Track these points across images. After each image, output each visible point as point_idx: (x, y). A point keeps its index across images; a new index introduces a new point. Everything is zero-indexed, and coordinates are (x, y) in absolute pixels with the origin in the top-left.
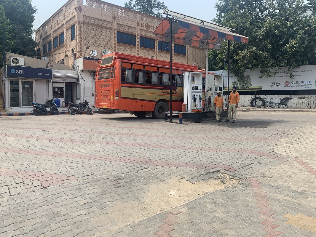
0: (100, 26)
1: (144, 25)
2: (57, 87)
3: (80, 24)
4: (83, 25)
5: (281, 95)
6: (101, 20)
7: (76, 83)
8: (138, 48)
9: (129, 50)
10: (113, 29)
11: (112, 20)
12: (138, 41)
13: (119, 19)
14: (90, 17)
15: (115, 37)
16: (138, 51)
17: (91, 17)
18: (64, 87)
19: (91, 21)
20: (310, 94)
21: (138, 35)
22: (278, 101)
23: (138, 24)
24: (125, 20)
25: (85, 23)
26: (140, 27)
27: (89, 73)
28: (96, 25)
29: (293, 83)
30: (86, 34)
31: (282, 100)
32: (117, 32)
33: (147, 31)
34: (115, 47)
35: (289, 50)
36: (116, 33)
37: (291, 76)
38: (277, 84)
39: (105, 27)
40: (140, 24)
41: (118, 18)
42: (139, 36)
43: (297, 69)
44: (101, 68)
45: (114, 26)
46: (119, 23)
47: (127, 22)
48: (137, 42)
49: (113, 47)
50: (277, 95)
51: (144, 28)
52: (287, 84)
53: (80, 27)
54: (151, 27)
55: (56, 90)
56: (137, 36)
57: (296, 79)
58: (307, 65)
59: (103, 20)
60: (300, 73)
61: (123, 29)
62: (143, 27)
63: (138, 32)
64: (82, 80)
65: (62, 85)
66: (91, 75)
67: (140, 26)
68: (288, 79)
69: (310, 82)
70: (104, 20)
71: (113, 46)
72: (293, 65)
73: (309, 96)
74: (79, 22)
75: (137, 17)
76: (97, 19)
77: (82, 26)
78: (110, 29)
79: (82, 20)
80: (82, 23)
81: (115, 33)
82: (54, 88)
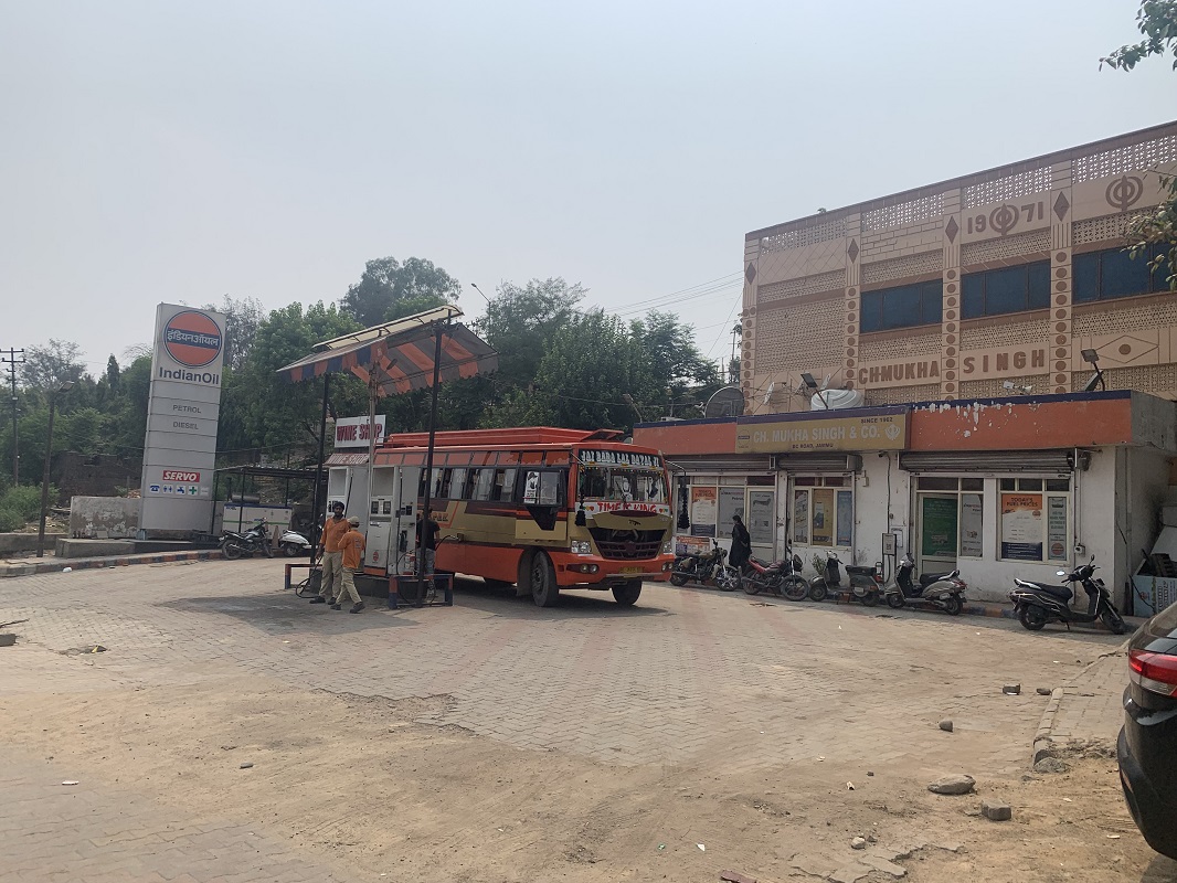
0: (806, 300)
1: (984, 222)
3: (747, 316)
4: (755, 315)
8: (951, 328)
10: (846, 292)
11: (845, 261)
12: (951, 298)
13: (870, 246)
16: (951, 340)
21: (951, 275)
23: (952, 231)
24: (894, 241)
25: (762, 308)
26: (961, 237)
28: (795, 302)
32: (863, 294)
33: (1002, 238)
34: (851, 352)
36: (858, 301)
39: (820, 298)
40: (965, 225)
41: (865, 247)
42: (958, 277)
45: (852, 278)
46: (869, 260)
47: (901, 243)
48: (945, 305)
49: (844, 355)
51: (987, 234)
53: (749, 323)
54: (1024, 213)
62: (981, 230)
63: (951, 265)
67: (962, 232)
71: (844, 351)
75: (947, 203)
79: (753, 301)
80: (753, 311)
81: (852, 305)
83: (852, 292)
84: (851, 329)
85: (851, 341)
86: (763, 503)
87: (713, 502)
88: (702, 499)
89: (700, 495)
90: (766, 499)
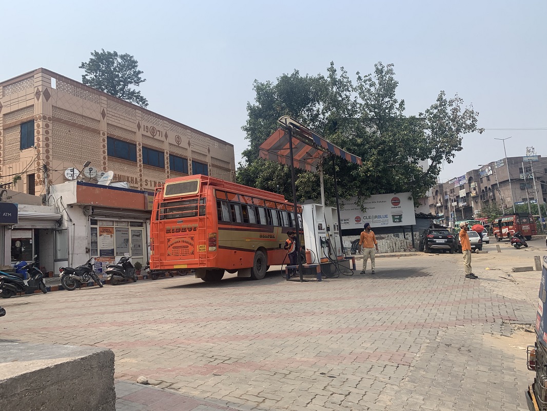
0: (81, 127)
1: (148, 129)
2: (19, 240)
3: (46, 121)
4: (51, 122)
5: (351, 236)
6: (82, 116)
7: (56, 230)
8: (140, 166)
9: (126, 168)
10: (101, 132)
11: (99, 117)
12: (139, 153)
13: (111, 116)
14: (62, 109)
15: (104, 146)
16: (140, 171)
17: (64, 110)
18: (32, 239)
19: (65, 117)
20: (387, 233)
21: (139, 144)
22: (349, 245)
23: (139, 127)
24: (119, 119)
25: (54, 119)
26: (142, 131)
27: (81, 211)
28: (74, 125)
29: (365, 218)
30: (56, 140)
31: (353, 243)
32: (108, 137)
33: (153, 138)
34: (104, 163)
35: (362, 174)
36: (106, 139)
37: (363, 209)
38: (345, 220)
39: (88, 129)
40: (142, 127)
41: (109, 115)
42: (141, 146)
43: (369, 200)
44: (165, 200)
45: (103, 127)
46: (110, 122)
47: (122, 122)
48: (138, 156)
49: (102, 164)
50: (347, 237)
51: (149, 134)
52: (358, 220)
53: (47, 126)
54: (158, 133)
55: (18, 244)
56: (137, 145)
57: (370, 212)
58: (384, 193)
59: (84, 116)
60: (372, 205)
61: (118, 134)
62: (147, 132)
63: (139, 140)
64: (70, 223)
65: (29, 235)
66: (84, 213)
67: (142, 129)
68: (358, 213)
69: (386, 216)
70: (86, 117)
71: (102, 162)
72: (366, 194)
73: (387, 236)
74: (44, 118)
75: (137, 114)
76: (76, 114)
77: (51, 125)
78: (96, 132)
79: (50, 113)
80: (50, 119)
81: (104, 140)
82: (14, 241)
83: (104, 134)
84: (104, 152)
85: (104, 158)
86: (137, 236)
87: (111, 236)
88: (105, 234)
89: (103, 232)
90: (138, 234)
